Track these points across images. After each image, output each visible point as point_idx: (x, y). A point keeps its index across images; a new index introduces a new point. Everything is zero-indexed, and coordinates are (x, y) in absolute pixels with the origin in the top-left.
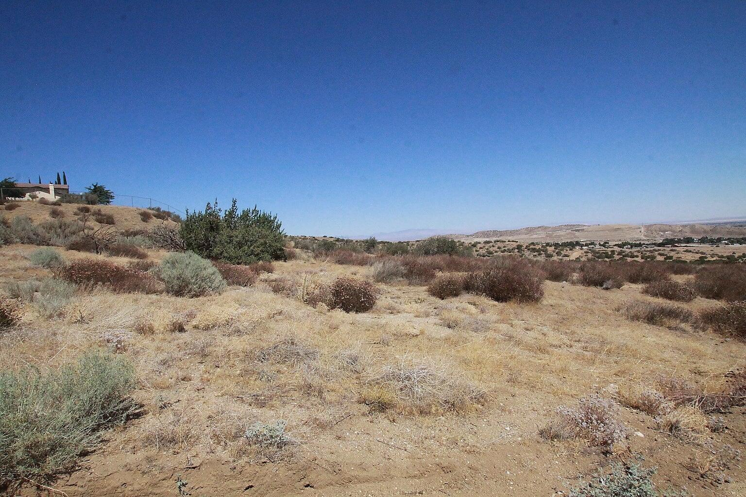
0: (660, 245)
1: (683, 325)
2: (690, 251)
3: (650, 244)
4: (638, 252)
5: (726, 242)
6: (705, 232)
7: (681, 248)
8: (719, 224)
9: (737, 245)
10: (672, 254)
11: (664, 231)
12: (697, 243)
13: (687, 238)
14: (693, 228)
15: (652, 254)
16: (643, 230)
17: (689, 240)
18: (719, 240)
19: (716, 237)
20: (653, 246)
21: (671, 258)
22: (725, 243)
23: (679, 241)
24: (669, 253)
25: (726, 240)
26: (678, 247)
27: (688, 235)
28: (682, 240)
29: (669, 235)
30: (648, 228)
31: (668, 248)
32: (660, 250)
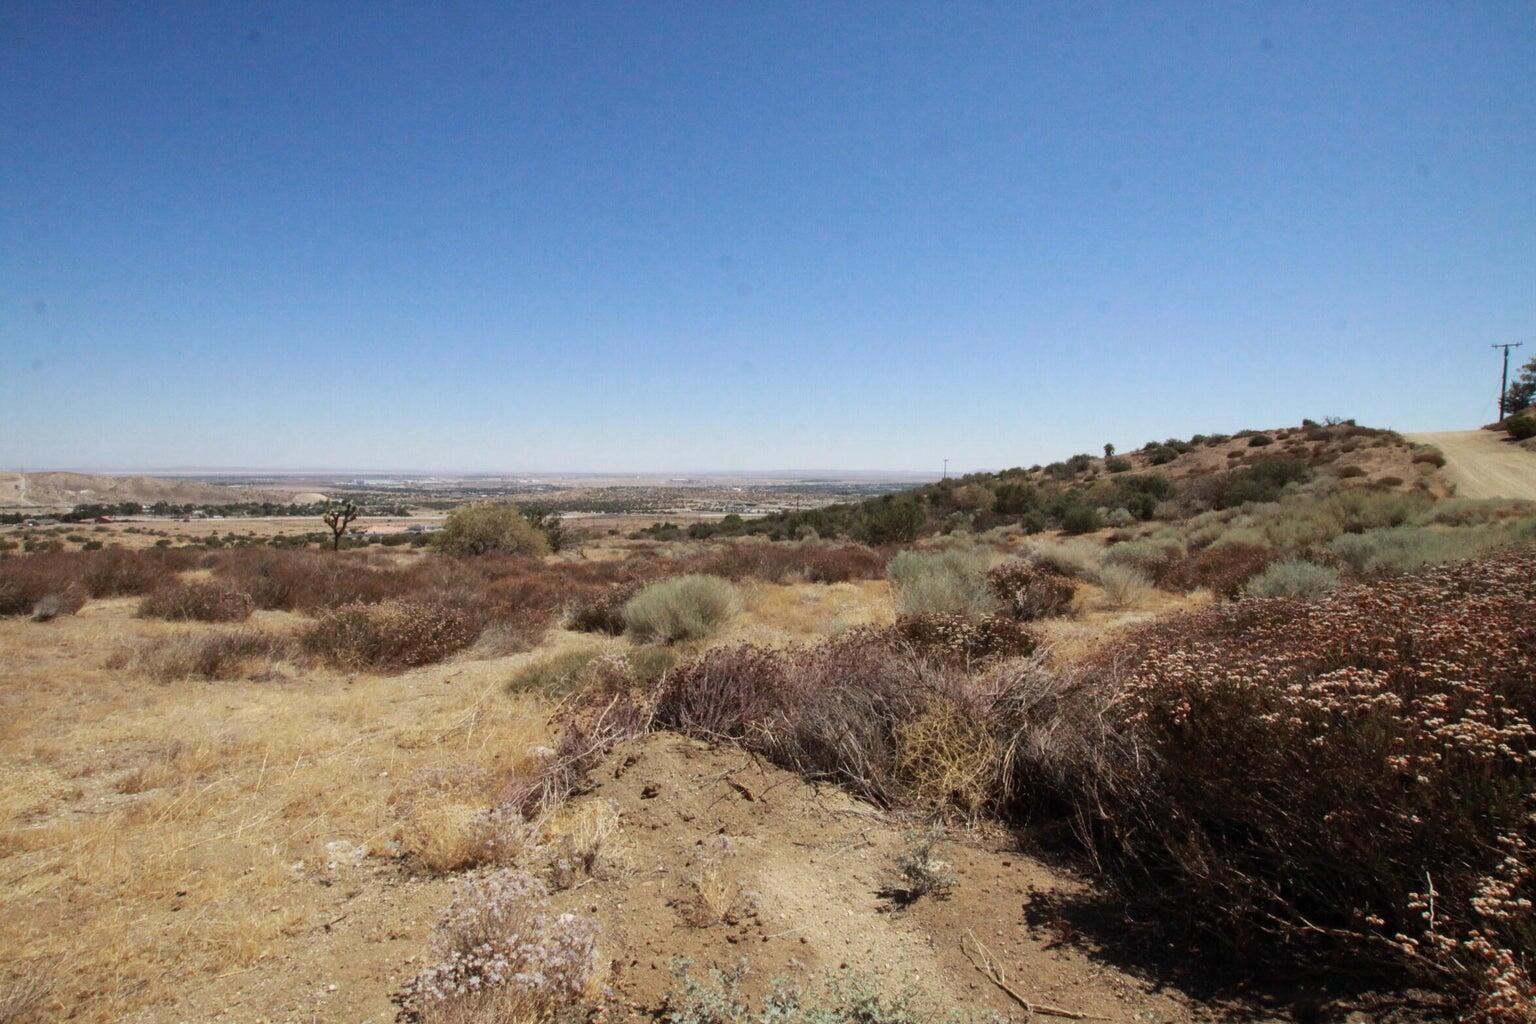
0: (67, 519)
1: (277, 666)
2: (138, 531)
3: (43, 517)
4: (16, 534)
5: (201, 512)
6: (162, 492)
7: (118, 523)
8: (188, 478)
9: (218, 519)
10: (100, 537)
11: (78, 488)
12: (149, 513)
13: (128, 505)
14: (138, 485)
15: (53, 539)
16: (23, 483)
17: (131, 509)
18: (189, 509)
19: (181, 502)
20: (52, 521)
21: (97, 545)
22: (199, 515)
23: (112, 511)
24: (92, 535)
25: (199, 508)
26: (109, 522)
27: (130, 498)
28: (117, 509)
29: (87, 497)
30: (38, 479)
31: (88, 527)
32: (71, 530)
